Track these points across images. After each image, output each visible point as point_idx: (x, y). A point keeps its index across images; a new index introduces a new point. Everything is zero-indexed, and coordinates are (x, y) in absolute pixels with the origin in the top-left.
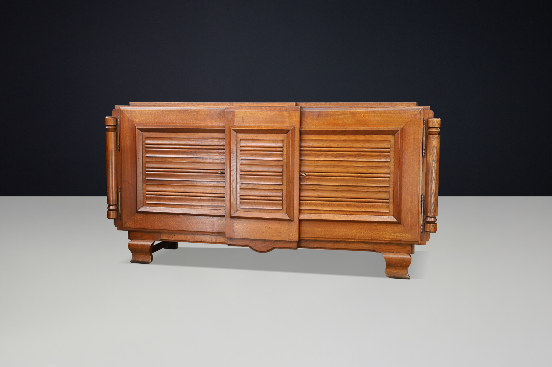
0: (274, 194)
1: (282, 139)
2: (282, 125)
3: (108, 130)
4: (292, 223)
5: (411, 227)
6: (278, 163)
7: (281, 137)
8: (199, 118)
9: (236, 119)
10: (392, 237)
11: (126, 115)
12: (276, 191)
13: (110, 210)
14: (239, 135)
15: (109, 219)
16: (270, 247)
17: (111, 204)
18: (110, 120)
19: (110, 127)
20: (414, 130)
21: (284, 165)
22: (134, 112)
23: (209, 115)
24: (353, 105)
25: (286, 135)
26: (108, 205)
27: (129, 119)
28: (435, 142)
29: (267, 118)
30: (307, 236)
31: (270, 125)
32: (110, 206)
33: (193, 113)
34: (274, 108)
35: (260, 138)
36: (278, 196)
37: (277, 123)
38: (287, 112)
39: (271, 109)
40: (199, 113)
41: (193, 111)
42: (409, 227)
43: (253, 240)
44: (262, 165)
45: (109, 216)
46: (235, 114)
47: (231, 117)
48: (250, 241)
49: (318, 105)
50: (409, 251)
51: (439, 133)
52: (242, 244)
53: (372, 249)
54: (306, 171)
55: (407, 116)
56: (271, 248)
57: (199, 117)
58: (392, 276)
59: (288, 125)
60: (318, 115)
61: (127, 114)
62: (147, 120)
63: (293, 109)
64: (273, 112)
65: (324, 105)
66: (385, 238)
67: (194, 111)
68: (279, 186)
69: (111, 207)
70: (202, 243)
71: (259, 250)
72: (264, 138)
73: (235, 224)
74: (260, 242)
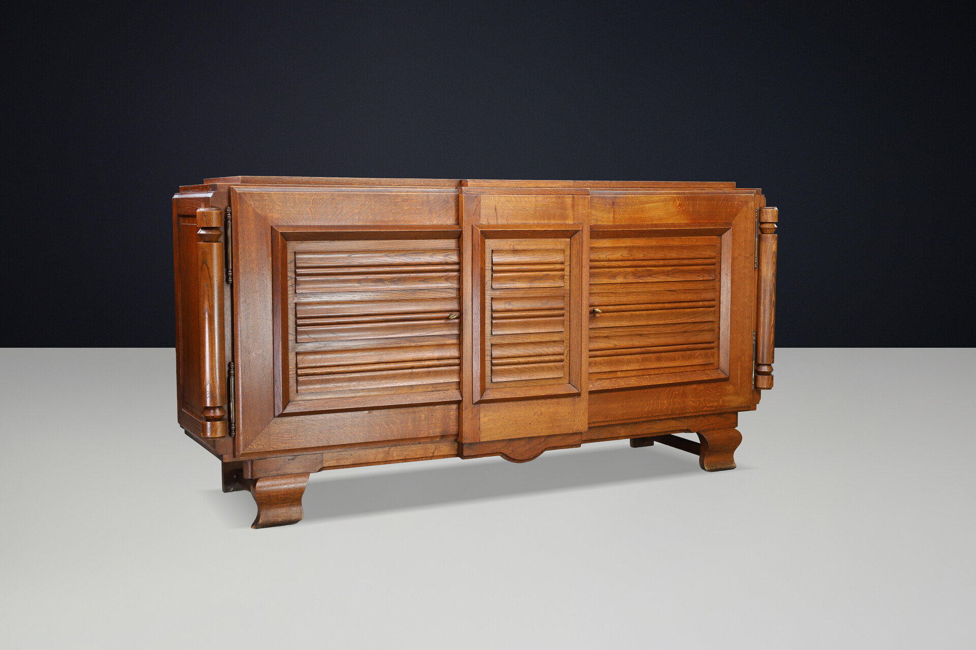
0: (550, 350)
1: (562, 247)
2: (562, 222)
3: (202, 238)
4: (577, 399)
5: (741, 384)
6: (555, 292)
7: (562, 243)
8: (407, 210)
9: (483, 212)
10: (716, 404)
11: (251, 205)
12: (555, 344)
14: (488, 242)
16: (538, 449)
19: (208, 232)
20: (745, 226)
21: (566, 295)
22: (269, 197)
23: (427, 204)
24: (651, 186)
25: (569, 240)
27: (256, 213)
28: (771, 244)
29: (537, 209)
30: (595, 420)
31: (542, 222)
33: (394, 199)
34: (548, 190)
36: (558, 353)
37: (554, 218)
38: (569, 197)
39: (544, 193)
40: (405, 199)
41: (395, 195)
42: (739, 384)
43: (509, 440)
44: (532, 297)
46: (482, 202)
47: (474, 207)
48: (504, 444)
51: (777, 231)
52: (490, 452)
53: (685, 428)
54: (596, 304)
55: (737, 204)
57: (406, 208)
58: (714, 468)
59: (572, 222)
60: (613, 204)
61: (252, 203)
62: (299, 214)
64: (547, 198)
66: (708, 407)
68: (558, 334)
70: (406, 462)
71: (520, 458)
73: (482, 415)
74: (523, 442)
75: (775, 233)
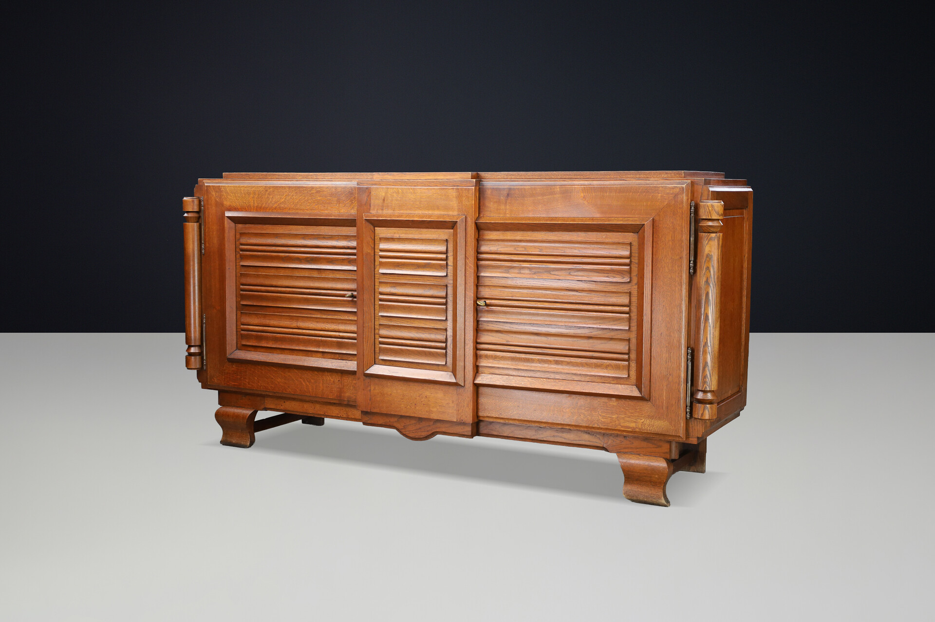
0: (433, 336)
1: (445, 237)
2: (445, 213)
3: (186, 220)
4: (461, 390)
5: (667, 408)
6: (438, 282)
7: (444, 234)
8: (319, 200)
9: (372, 201)
10: (633, 425)
11: (213, 196)
12: (436, 331)
13: (190, 354)
14: (378, 230)
15: (188, 369)
16: (428, 431)
17: (193, 344)
18: (190, 203)
19: (190, 215)
20: (673, 223)
21: (448, 285)
23: (336, 195)
25: (451, 231)
26: (187, 346)
27: (216, 201)
28: (711, 247)
29: (422, 200)
30: (489, 415)
31: (426, 212)
32: (190, 347)
33: (310, 191)
34: (433, 182)
35: (410, 236)
36: (439, 340)
37: (438, 209)
38: (453, 189)
39: (428, 183)
40: (319, 191)
42: (664, 408)
43: (402, 417)
45: (188, 365)
46: (372, 193)
47: (366, 199)
48: (396, 419)
49: (513, 177)
50: (666, 453)
51: (721, 229)
52: (384, 424)
53: (601, 446)
54: (486, 296)
55: (661, 196)
56: (430, 432)
57: (319, 198)
58: (635, 498)
59: (455, 213)
60: (508, 195)
61: (214, 193)
62: (243, 202)
63: (465, 183)
65: (523, 177)
66: (622, 427)
67: (312, 188)
68: (441, 322)
69: (193, 350)
71: (411, 436)
72: (416, 237)
73: (372, 388)
74: (413, 422)
75: (720, 232)
